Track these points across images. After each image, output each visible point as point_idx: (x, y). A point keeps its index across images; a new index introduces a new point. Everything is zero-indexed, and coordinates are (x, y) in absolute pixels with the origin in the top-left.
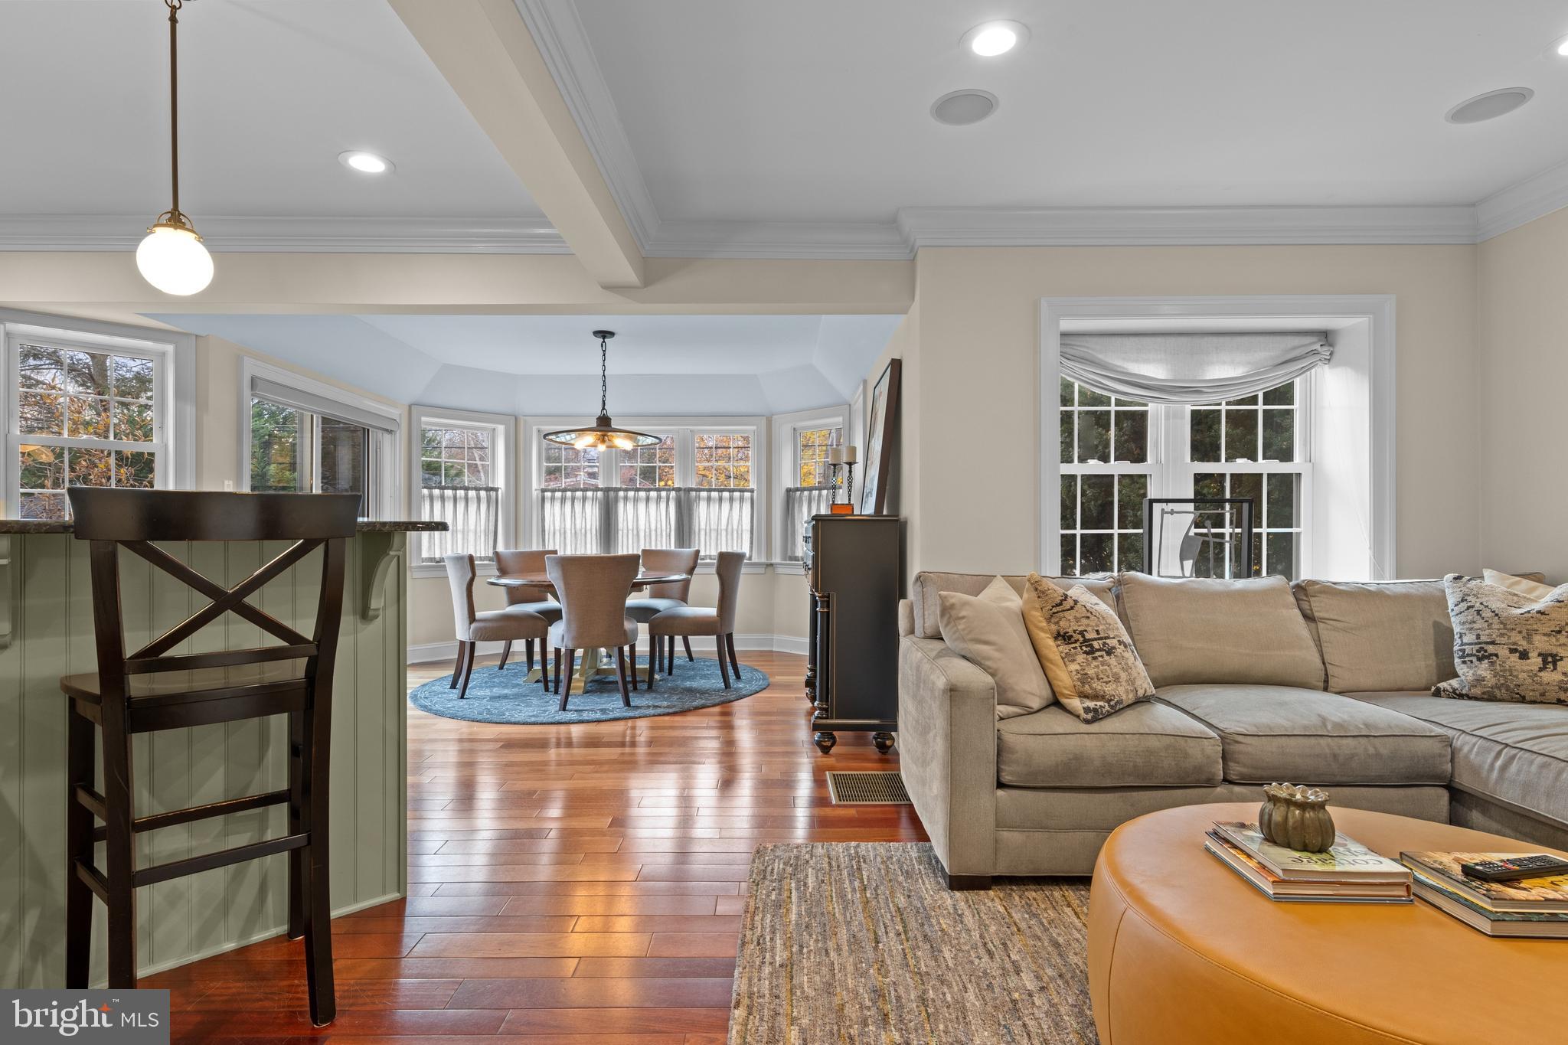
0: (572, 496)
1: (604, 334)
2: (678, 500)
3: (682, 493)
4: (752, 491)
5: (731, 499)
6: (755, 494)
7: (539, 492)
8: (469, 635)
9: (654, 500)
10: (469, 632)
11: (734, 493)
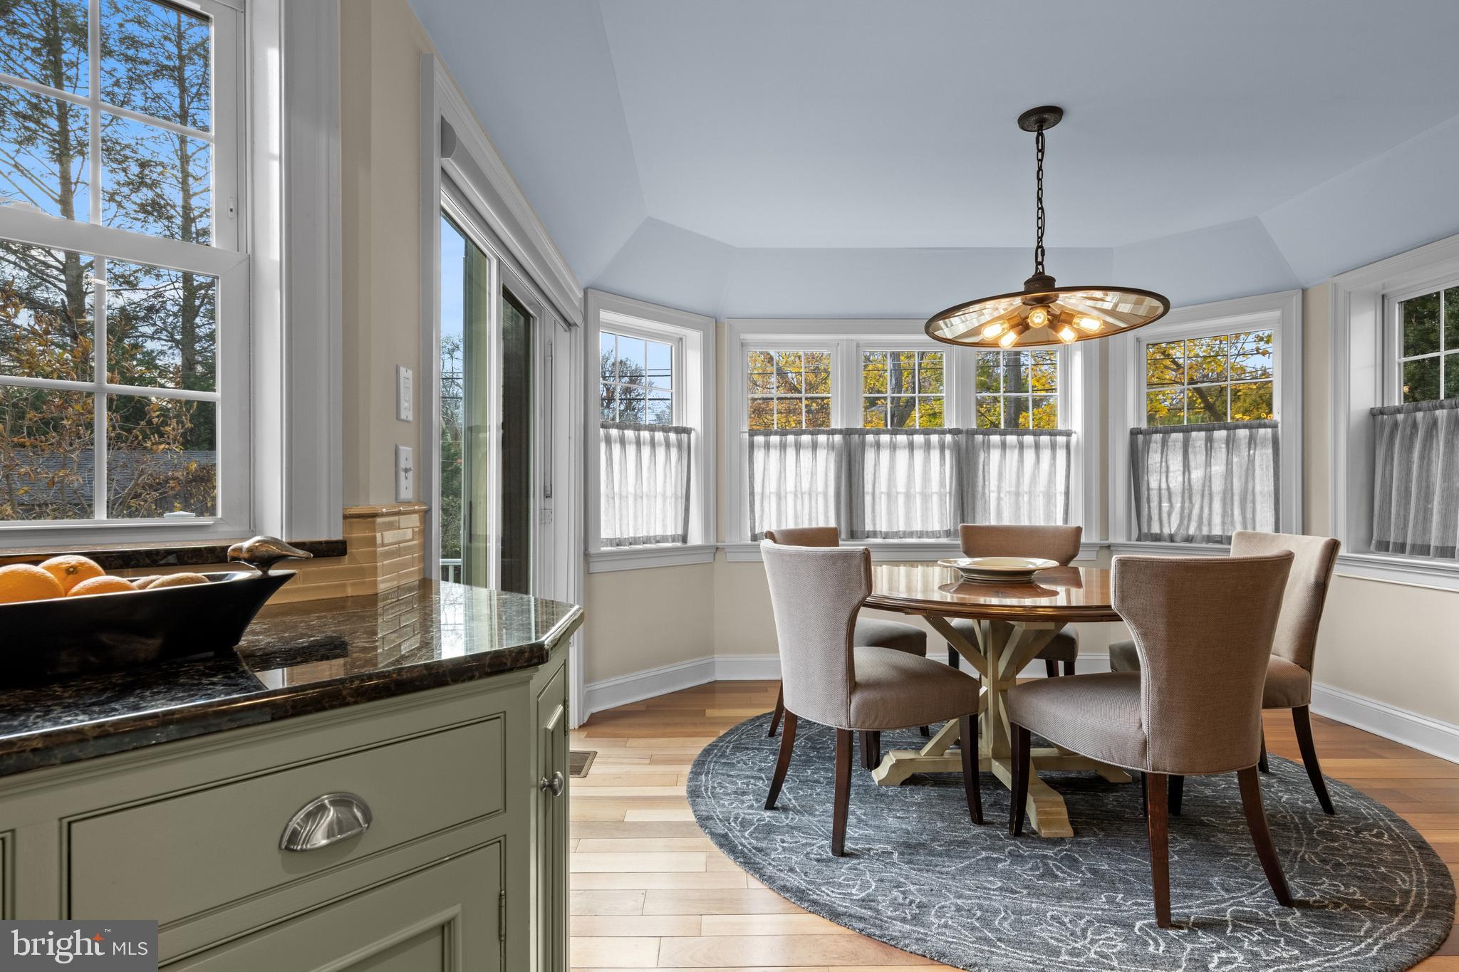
0: (796, 441)
1: (1043, 118)
2: (957, 448)
3: (962, 438)
4: (1068, 434)
5: (1037, 446)
6: (1074, 439)
7: (746, 436)
8: (848, 716)
9: (920, 448)
10: (848, 711)
11: (1042, 437)
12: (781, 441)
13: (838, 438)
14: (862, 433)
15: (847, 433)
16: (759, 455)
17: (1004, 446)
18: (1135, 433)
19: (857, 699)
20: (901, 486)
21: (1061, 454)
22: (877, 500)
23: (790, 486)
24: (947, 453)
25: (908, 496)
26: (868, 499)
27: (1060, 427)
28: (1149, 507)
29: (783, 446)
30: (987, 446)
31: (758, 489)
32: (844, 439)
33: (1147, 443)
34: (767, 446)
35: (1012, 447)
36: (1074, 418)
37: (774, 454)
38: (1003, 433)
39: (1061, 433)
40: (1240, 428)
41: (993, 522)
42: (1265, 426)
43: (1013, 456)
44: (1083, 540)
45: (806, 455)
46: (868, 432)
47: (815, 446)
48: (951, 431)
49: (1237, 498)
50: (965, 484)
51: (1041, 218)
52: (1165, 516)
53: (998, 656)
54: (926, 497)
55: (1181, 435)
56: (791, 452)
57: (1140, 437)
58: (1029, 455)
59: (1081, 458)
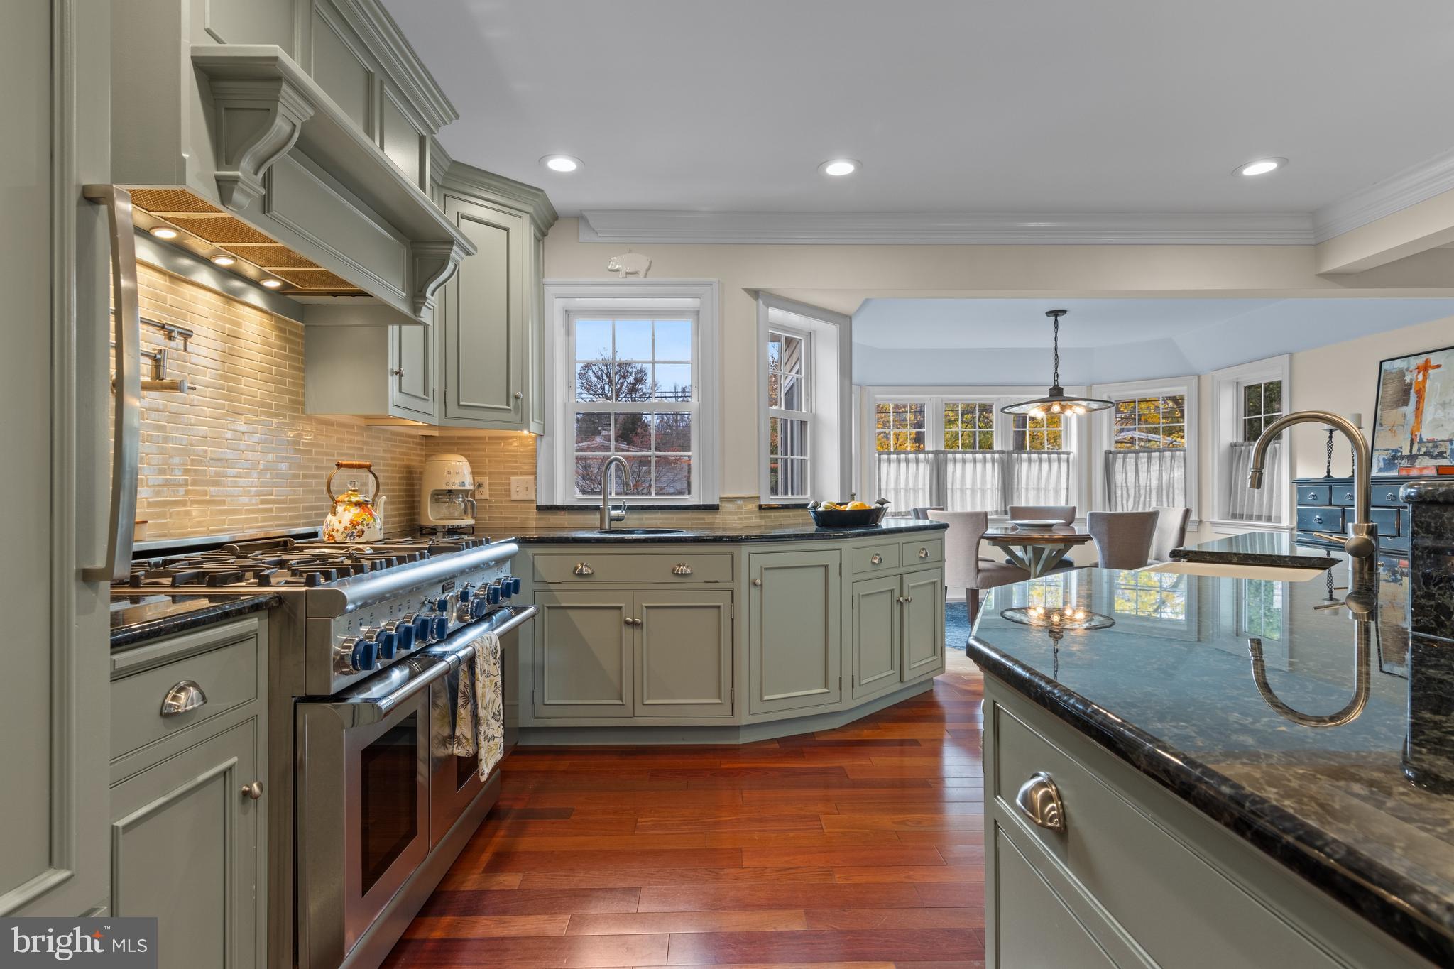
0: (906, 458)
1: (1056, 313)
2: (1002, 462)
3: (1005, 456)
4: (1068, 453)
5: (1050, 461)
6: (1072, 456)
7: (877, 455)
8: (976, 583)
9: (980, 462)
10: (976, 581)
11: (1052, 455)
12: (897, 458)
13: (931, 456)
14: (945, 453)
15: (936, 453)
16: (884, 466)
17: (1030, 460)
18: (1107, 453)
19: (980, 575)
20: (968, 484)
21: (1064, 465)
22: (955, 492)
23: (902, 485)
24: (996, 464)
25: (973, 491)
26: (949, 492)
27: (1063, 449)
28: (1116, 497)
29: (899, 461)
30: (1020, 461)
31: (883, 486)
32: (935, 456)
33: (1115, 460)
34: (889, 461)
35: (1035, 461)
36: (1072, 444)
37: (893, 465)
38: (1029, 453)
39: (1064, 453)
40: (1166, 451)
41: (1023, 504)
42: (1180, 451)
43: (1035, 466)
44: (1077, 516)
45: (912, 466)
46: (949, 453)
47: (917, 461)
48: (998, 452)
49: (1164, 492)
50: (1007, 483)
51: (1057, 359)
52: (1125, 502)
53: (1036, 565)
54: (983, 491)
55: (1134, 455)
56: (903, 465)
57: (1111, 455)
58: (1045, 466)
59: (1076, 467)
